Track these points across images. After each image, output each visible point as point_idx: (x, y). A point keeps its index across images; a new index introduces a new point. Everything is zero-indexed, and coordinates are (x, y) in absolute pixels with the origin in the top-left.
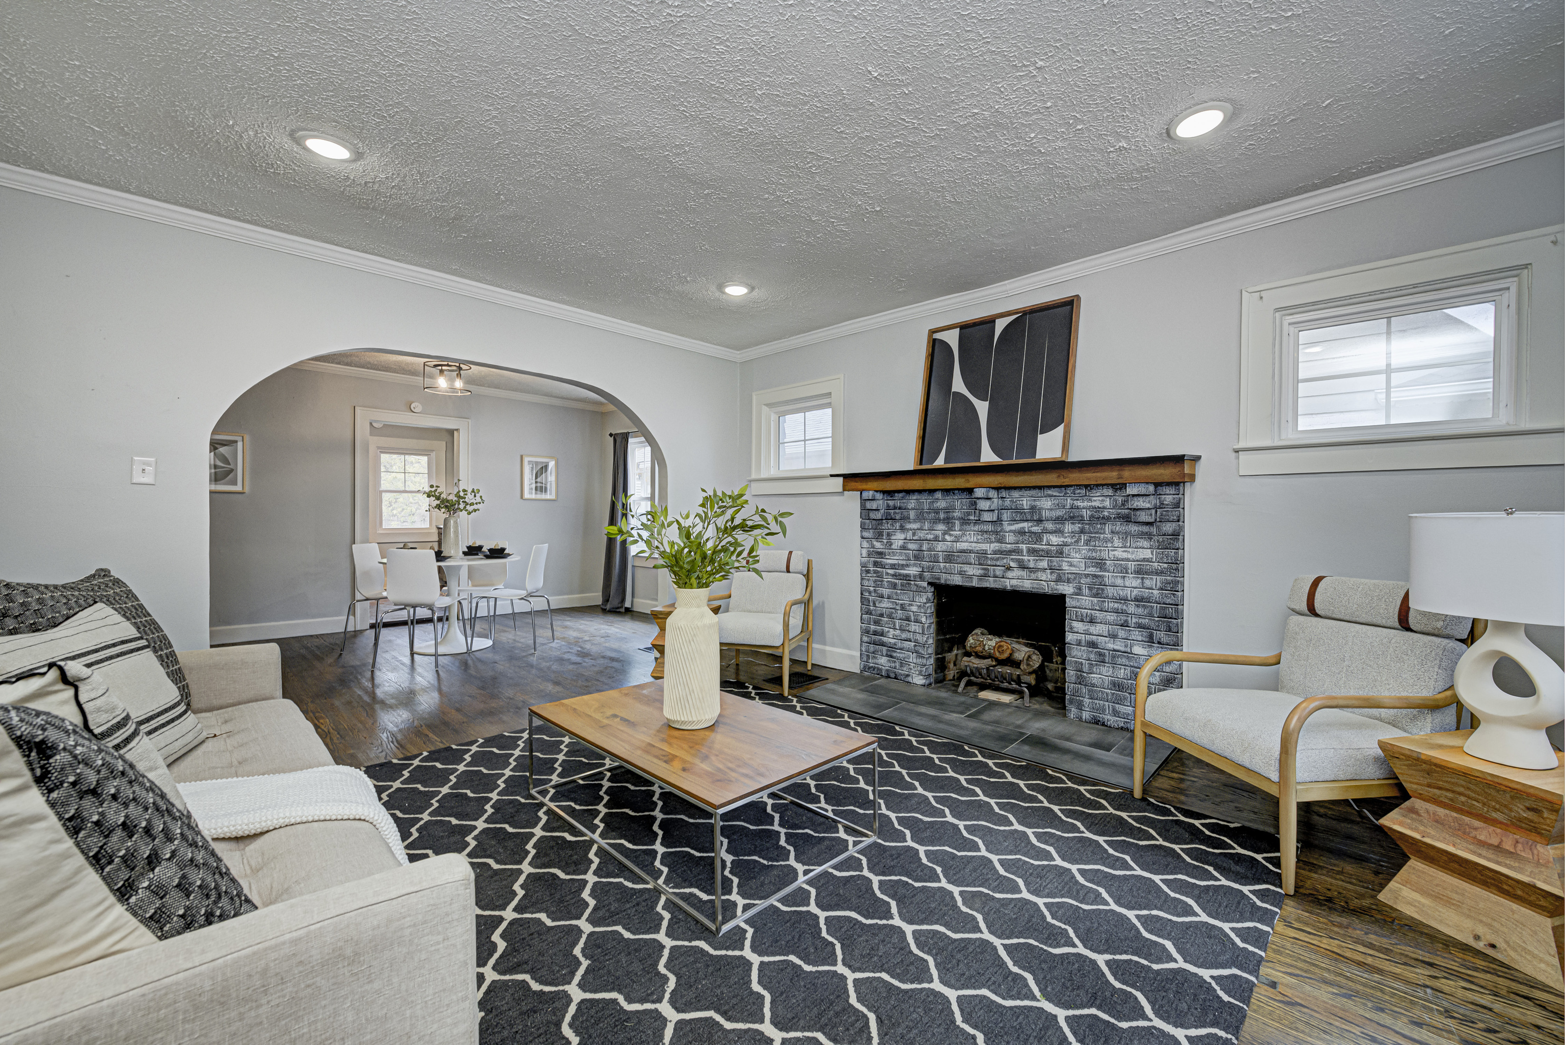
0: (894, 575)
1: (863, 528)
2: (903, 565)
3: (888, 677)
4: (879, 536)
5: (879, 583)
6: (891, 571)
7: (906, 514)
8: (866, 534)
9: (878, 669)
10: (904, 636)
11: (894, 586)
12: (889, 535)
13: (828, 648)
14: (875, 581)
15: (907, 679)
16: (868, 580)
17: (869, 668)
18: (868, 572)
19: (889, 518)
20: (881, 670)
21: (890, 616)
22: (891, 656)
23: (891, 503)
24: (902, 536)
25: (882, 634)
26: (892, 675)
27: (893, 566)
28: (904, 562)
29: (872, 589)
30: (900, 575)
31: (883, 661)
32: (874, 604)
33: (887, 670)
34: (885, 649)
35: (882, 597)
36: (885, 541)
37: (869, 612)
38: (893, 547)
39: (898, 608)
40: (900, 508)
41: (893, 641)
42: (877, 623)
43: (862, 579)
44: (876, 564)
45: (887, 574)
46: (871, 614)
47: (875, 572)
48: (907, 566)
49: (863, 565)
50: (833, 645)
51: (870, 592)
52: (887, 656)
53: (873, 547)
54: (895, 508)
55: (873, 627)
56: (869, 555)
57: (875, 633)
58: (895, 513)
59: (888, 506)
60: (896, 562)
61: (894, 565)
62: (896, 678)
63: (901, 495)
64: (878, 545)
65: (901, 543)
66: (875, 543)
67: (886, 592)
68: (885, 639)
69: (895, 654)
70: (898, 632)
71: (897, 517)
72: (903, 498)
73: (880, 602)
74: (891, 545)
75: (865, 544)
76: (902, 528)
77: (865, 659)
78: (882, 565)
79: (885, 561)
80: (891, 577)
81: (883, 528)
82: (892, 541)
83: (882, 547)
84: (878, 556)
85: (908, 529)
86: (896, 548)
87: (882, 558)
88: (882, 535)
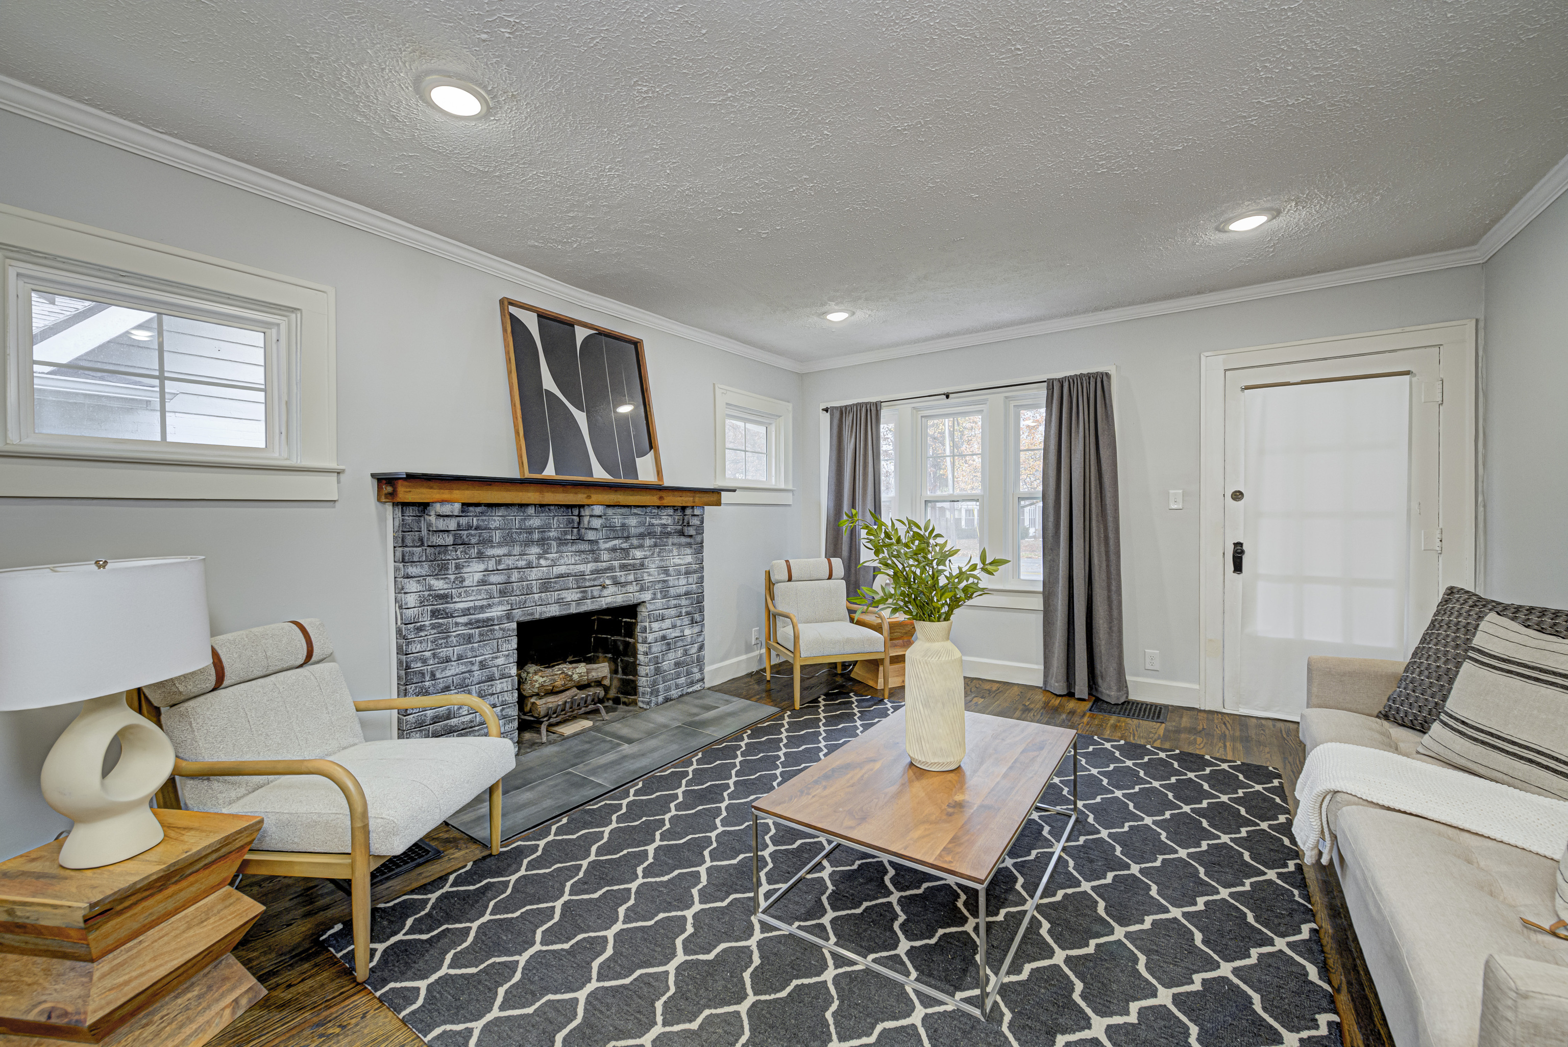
2: (481, 607)
4: (439, 571)
5: (440, 642)
7: (485, 535)
8: (414, 571)
12: (458, 567)
16: (422, 642)
18: (420, 628)
19: (458, 543)
21: (461, 683)
23: (464, 521)
24: (482, 567)
25: (448, 717)
27: (466, 612)
28: (485, 603)
29: (428, 653)
30: (478, 621)
32: (434, 673)
35: (448, 661)
36: (452, 577)
38: (466, 583)
39: (474, 668)
40: (480, 528)
44: (435, 614)
45: (457, 624)
47: (434, 625)
48: (489, 606)
49: (406, 621)
51: (425, 659)
53: (431, 588)
54: (469, 527)
56: (420, 602)
58: (470, 535)
61: (468, 609)
63: (478, 510)
64: (438, 584)
65: (478, 577)
66: (434, 582)
71: (473, 541)
72: (482, 514)
74: (462, 581)
76: (481, 556)
78: (447, 614)
79: (452, 605)
80: (463, 628)
81: (450, 558)
82: (465, 575)
83: (446, 586)
84: (441, 602)
85: (489, 557)
86: (471, 584)
87: (447, 603)
88: (447, 569)
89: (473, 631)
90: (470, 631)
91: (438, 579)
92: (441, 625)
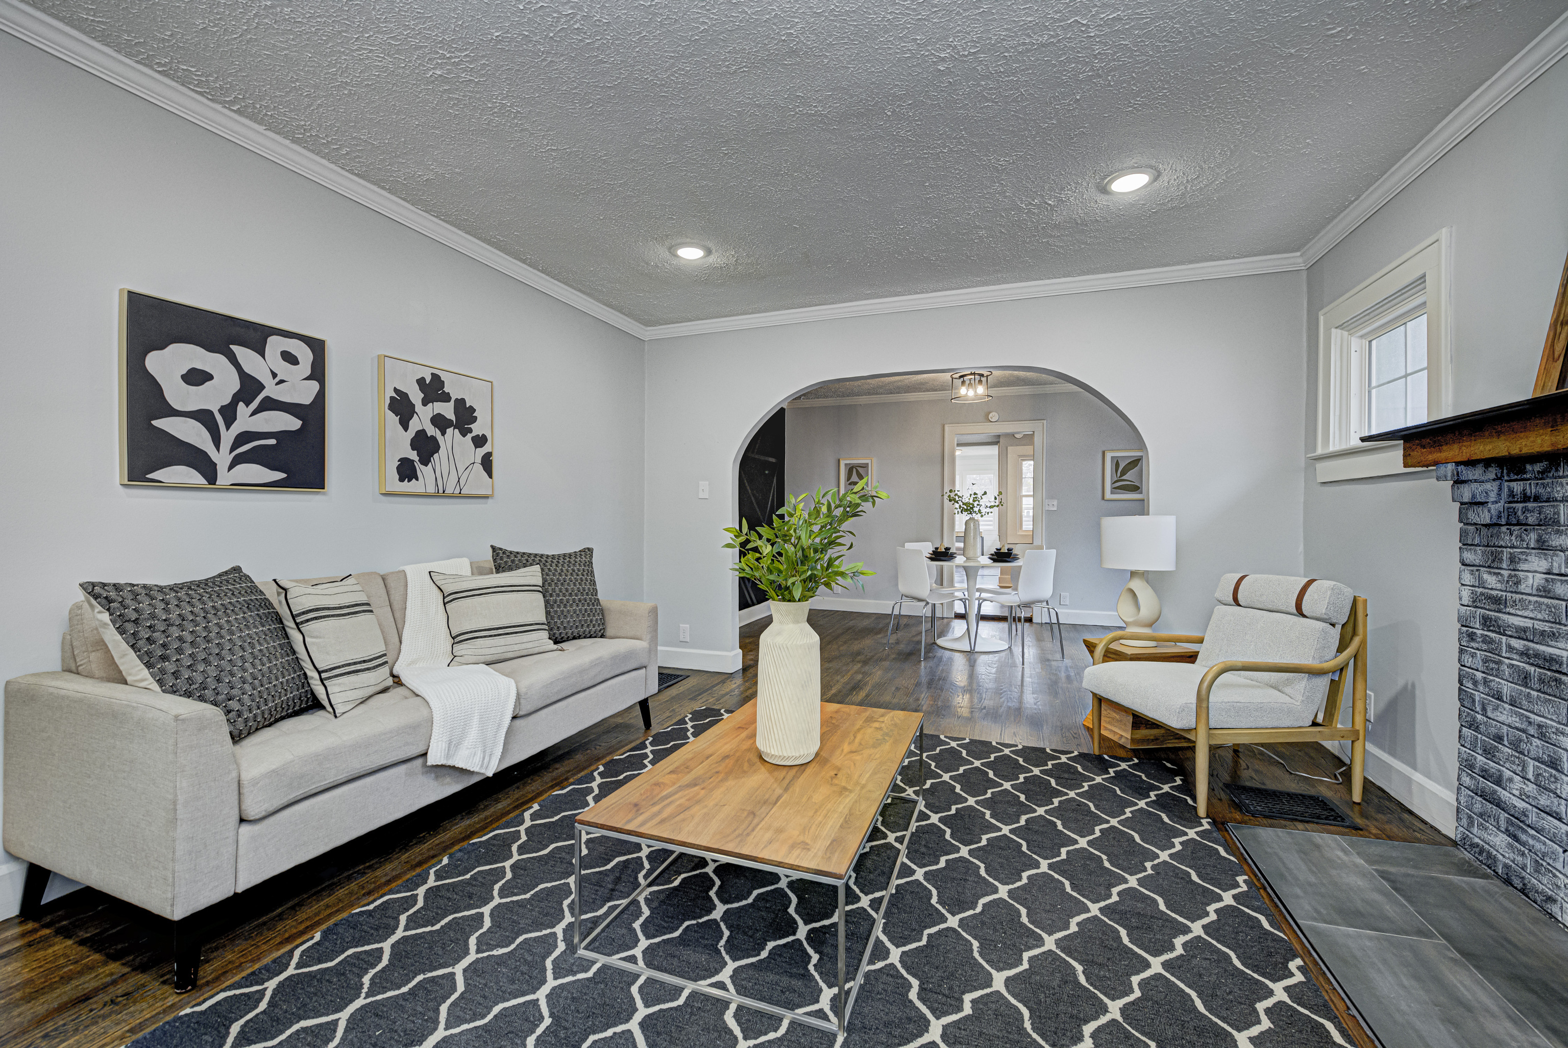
0: (1524, 654)
1: (1466, 544)
2: (1543, 633)
3: (1508, 882)
4: (1493, 563)
5: (1492, 666)
6: (1517, 644)
7: (1549, 511)
8: (1469, 556)
9: (1489, 855)
10: (1544, 801)
11: (1525, 679)
12: (1512, 559)
13: (1417, 777)
14: (1485, 661)
15: (1548, 906)
16: (1473, 656)
17: (1473, 845)
18: (1472, 637)
19: (1513, 521)
20: (1495, 859)
21: (1515, 745)
22: (1515, 838)
23: (1517, 487)
24: (1543, 565)
25: (1498, 782)
26: (1517, 882)
27: (1522, 633)
28: (1546, 627)
29: (1479, 675)
30: (1537, 655)
31: (1499, 841)
32: (1484, 709)
33: (1506, 866)
34: (1503, 816)
35: (1500, 699)
36: (1506, 573)
37: (1473, 725)
38: (1522, 588)
39: (1532, 731)
40: (1537, 498)
41: (1521, 805)
42: (1489, 752)
43: (1461, 651)
44: (1487, 622)
45: (1510, 648)
46: (1477, 729)
47: (1486, 640)
48: (1553, 636)
49: (1464, 623)
50: (1428, 775)
51: (1475, 683)
52: (1507, 832)
53: (1482, 584)
54: (1526, 498)
55: (1480, 759)
56: (1475, 602)
57: (1485, 774)
58: (1525, 510)
59: (1511, 493)
60: (1528, 623)
61: (1525, 630)
62: (1523, 891)
63: (1538, 467)
64: (1491, 580)
65: (1539, 579)
66: (1486, 576)
67: (1507, 688)
68: (1503, 794)
69: (1523, 837)
70: (1531, 788)
71: (1531, 520)
72: (1543, 473)
73: (1496, 708)
74: (1518, 583)
75: (1468, 578)
76: (1542, 547)
77: (1465, 822)
78: (1499, 627)
79: (1505, 617)
80: (1517, 657)
81: (1502, 543)
82: (1521, 574)
83: (1499, 586)
84: (1493, 607)
85: (1555, 549)
86: (1528, 591)
87: (1499, 611)
88: (1501, 560)
89: (1533, 669)
90: (1528, 667)
91: (1490, 573)
92: (1491, 641)
